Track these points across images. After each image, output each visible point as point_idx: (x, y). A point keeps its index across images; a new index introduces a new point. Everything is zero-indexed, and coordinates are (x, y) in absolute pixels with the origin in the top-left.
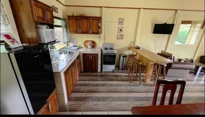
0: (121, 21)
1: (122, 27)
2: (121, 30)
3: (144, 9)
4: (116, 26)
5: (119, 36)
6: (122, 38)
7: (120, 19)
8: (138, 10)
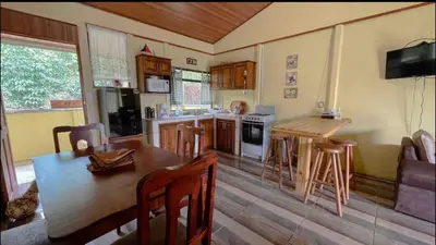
0: (292, 62)
1: (295, 73)
2: (292, 79)
3: (345, 23)
4: (283, 72)
5: (288, 92)
6: (295, 96)
7: (290, 57)
8: (330, 30)
